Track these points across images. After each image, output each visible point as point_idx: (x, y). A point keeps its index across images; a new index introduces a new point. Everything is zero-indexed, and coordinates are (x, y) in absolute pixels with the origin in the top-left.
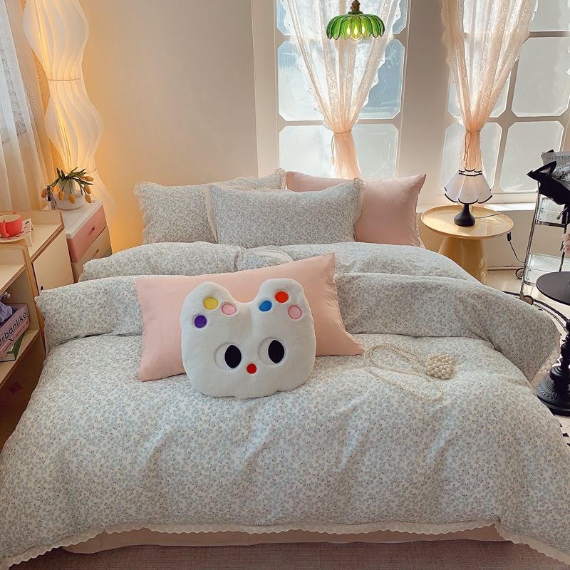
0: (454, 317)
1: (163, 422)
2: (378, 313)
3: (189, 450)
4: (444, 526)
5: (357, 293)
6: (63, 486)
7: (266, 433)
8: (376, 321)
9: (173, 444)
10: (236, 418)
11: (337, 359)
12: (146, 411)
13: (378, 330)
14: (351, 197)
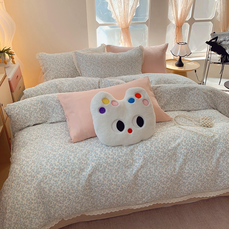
0: (204, 101)
1: (90, 161)
2: (172, 102)
3: (105, 173)
4: (218, 192)
5: (161, 94)
6: (41, 201)
7: (141, 160)
8: (171, 105)
9: (97, 171)
10: (126, 155)
11: (162, 123)
12: (80, 157)
13: (172, 109)
14: (140, 54)
